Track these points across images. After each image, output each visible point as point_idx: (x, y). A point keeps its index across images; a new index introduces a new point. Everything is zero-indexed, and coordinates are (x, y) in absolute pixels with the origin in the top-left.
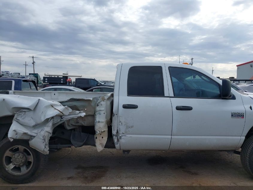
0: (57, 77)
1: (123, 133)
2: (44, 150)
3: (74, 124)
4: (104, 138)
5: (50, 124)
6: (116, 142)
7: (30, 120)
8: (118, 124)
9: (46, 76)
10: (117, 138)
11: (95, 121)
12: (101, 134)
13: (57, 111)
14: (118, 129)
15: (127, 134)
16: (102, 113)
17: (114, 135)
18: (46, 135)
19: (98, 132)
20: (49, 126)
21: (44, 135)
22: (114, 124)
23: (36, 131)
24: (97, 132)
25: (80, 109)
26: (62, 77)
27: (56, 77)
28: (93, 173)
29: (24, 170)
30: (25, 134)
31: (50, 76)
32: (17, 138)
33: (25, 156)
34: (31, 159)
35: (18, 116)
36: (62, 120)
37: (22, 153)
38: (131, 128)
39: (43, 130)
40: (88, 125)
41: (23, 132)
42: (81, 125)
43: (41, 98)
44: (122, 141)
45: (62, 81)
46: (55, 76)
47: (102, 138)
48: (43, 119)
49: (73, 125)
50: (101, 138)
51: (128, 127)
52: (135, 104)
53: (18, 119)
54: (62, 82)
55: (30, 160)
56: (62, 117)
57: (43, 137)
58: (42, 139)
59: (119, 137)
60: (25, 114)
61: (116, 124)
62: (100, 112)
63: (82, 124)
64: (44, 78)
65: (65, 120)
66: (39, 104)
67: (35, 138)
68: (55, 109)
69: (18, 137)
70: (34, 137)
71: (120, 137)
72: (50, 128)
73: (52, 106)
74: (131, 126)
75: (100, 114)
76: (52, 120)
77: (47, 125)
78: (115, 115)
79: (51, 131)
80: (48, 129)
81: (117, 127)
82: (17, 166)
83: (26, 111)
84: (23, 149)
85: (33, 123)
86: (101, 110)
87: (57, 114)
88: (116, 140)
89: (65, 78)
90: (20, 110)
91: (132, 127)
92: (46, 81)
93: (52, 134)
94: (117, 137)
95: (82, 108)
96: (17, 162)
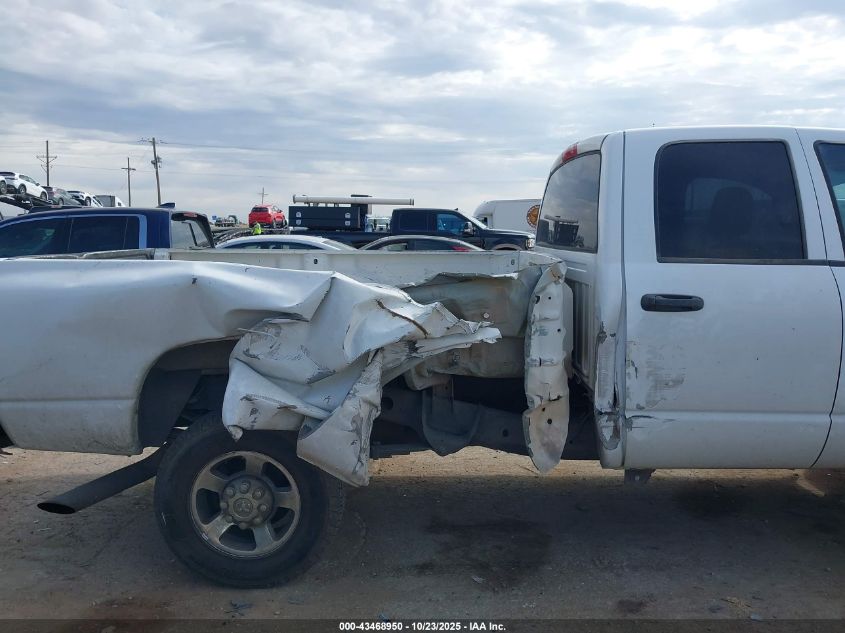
0: (332, 205)
1: (640, 408)
2: (354, 473)
3: (437, 370)
4: (555, 423)
5: (375, 372)
6: (608, 439)
7: (298, 357)
8: (619, 369)
9: (298, 205)
10: (612, 424)
11: (528, 360)
12: (544, 409)
13: (405, 323)
14: (619, 389)
15: (657, 410)
16: (551, 327)
17: (601, 413)
18: (362, 415)
19: (537, 401)
20: (372, 378)
21: (359, 414)
22: (603, 371)
23: (320, 399)
24: (533, 402)
25: (466, 314)
26: (349, 206)
27: (330, 205)
28: (500, 548)
29: (266, 541)
30: (285, 409)
31: (312, 205)
32: (257, 426)
33: (270, 490)
34: (292, 500)
35: (252, 341)
36: (414, 355)
37: (258, 479)
38: (673, 386)
39: (354, 395)
40: (494, 375)
41: (278, 405)
42: (466, 374)
43: (338, 275)
44: (636, 435)
45: (348, 220)
46: (326, 203)
47: (550, 421)
48: (350, 354)
49: (435, 373)
50: (544, 424)
51: (660, 384)
52: (691, 294)
53: (251, 356)
54: (348, 223)
55: (287, 505)
56: (417, 346)
57: (354, 421)
58: (351, 428)
59: (621, 421)
60: (278, 333)
61: (611, 374)
62: (543, 324)
63: (469, 370)
64: (293, 210)
65: (425, 355)
66: (332, 296)
67: (324, 426)
68: (395, 315)
69: (261, 423)
70: (319, 421)
71: (628, 423)
72: (373, 385)
73: (380, 304)
74: (673, 381)
75: (543, 333)
76: (379, 358)
77: (365, 375)
78: (609, 338)
79: (377, 401)
80: (370, 390)
81: (615, 384)
82: (243, 526)
83: (284, 323)
84: (261, 465)
85: (306, 369)
86: (546, 319)
87: (406, 334)
88: (607, 433)
89: (360, 209)
90: (264, 317)
91: (678, 382)
92: (299, 222)
93: (380, 408)
94: (616, 421)
95: (473, 312)
96: (242, 513)
